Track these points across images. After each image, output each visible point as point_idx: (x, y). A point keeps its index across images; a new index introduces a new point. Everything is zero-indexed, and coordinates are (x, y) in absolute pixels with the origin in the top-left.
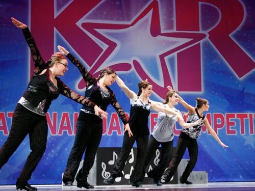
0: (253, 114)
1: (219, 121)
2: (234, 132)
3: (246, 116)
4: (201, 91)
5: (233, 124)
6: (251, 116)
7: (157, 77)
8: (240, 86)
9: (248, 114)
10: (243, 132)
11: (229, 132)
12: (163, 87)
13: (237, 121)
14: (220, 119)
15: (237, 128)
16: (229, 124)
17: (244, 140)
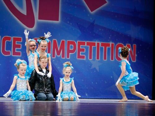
0: (100, 43)
1: (72, 47)
2: (83, 57)
3: (94, 44)
4: (58, 21)
5: (83, 50)
6: (98, 44)
7: (21, 6)
8: (91, 19)
9: (96, 43)
10: (90, 58)
11: (79, 57)
12: (26, 14)
13: (87, 48)
14: (73, 45)
15: (86, 54)
16: (80, 50)
17: (91, 65)
